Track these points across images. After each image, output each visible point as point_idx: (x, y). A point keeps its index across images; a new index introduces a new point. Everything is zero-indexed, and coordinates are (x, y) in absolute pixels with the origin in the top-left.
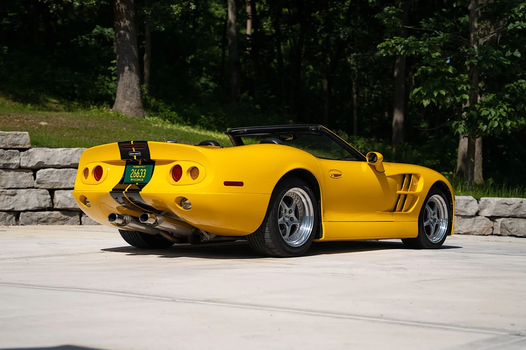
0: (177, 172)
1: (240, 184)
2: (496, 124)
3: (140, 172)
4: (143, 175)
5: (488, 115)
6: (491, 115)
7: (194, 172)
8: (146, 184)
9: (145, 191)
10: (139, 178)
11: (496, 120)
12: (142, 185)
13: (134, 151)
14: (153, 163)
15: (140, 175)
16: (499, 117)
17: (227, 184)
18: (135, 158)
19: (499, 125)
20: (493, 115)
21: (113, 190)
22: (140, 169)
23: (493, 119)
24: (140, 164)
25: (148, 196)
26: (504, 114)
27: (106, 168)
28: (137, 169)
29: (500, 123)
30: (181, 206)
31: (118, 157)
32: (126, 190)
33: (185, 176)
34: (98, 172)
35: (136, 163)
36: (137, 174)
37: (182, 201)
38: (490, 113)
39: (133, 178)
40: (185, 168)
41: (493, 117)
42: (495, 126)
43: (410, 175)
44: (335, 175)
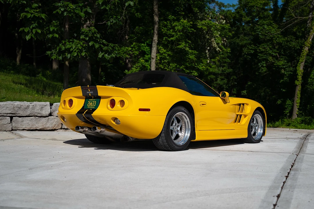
0: (113, 103)
1: (148, 110)
2: (75, 54)
3: (93, 103)
4: (94, 104)
5: (70, 48)
6: (72, 48)
7: (122, 103)
8: (96, 109)
9: (95, 113)
10: (92, 106)
11: (75, 51)
12: (94, 110)
13: (89, 91)
14: (100, 98)
15: (93, 104)
16: (78, 49)
17: (140, 110)
18: (90, 95)
19: (78, 54)
20: (74, 48)
21: (78, 112)
22: (93, 101)
23: (74, 51)
24: (93, 98)
25: (97, 117)
26: (80, 48)
27: (75, 100)
28: (91, 101)
29: (78, 53)
30: (114, 122)
31: (81, 94)
32: (85, 113)
33: (118, 105)
34: (71, 102)
35: (91, 98)
36: (91, 104)
37: (115, 119)
38: (72, 47)
39: (89, 106)
40: (117, 100)
41: (74, 49)
42: (74, 56)
43: (243, 104)
44: (203, 104)
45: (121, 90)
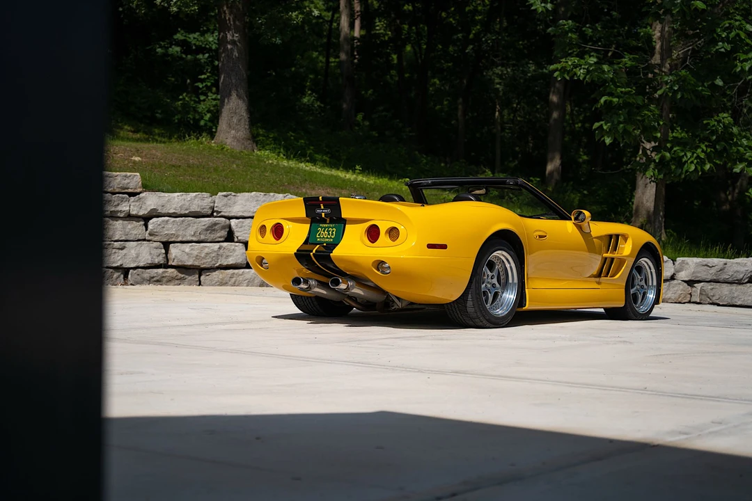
0: (373, 234)
1: (444, 247)
2: (693, 168)
3: (328, 231)
4: (332, 234)
5: (683, 156)
6: (687, 157)
7: (393, 233)
8: (337, 245)
9: (337, 253)
10: (327, 238)
11: (692, 162)
12: (332, 246)
13: (322, 207)
14: (344, 222)
15: (329, 234)
16: (696, 158)
17: (430, 246)
18: (323, 216)
19: (696, 167)
20: (689, 157)
21: (297, 251)
22: (329, 227)
23: (689, 162)
24: (328, 222)
25: (341, 259)
26: (702, 156)
27: (287, 226)
28: (325, 228)
29: (697, 166)
30: (378, 270)
31: (302, 213)
32: (314, 251)
33: (383, 237)
34: (278, 231)
35: (324, 221)
36: (325, 234)
37: (380, 264)
38: (685, 154)
39: (320, 238)
40: (383, 227)
41: (689, 159)
42: (690, 170)
43: (617, 236)
44: (540, 237)
45: (392, 207)
